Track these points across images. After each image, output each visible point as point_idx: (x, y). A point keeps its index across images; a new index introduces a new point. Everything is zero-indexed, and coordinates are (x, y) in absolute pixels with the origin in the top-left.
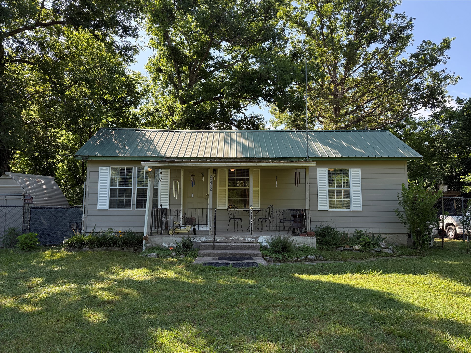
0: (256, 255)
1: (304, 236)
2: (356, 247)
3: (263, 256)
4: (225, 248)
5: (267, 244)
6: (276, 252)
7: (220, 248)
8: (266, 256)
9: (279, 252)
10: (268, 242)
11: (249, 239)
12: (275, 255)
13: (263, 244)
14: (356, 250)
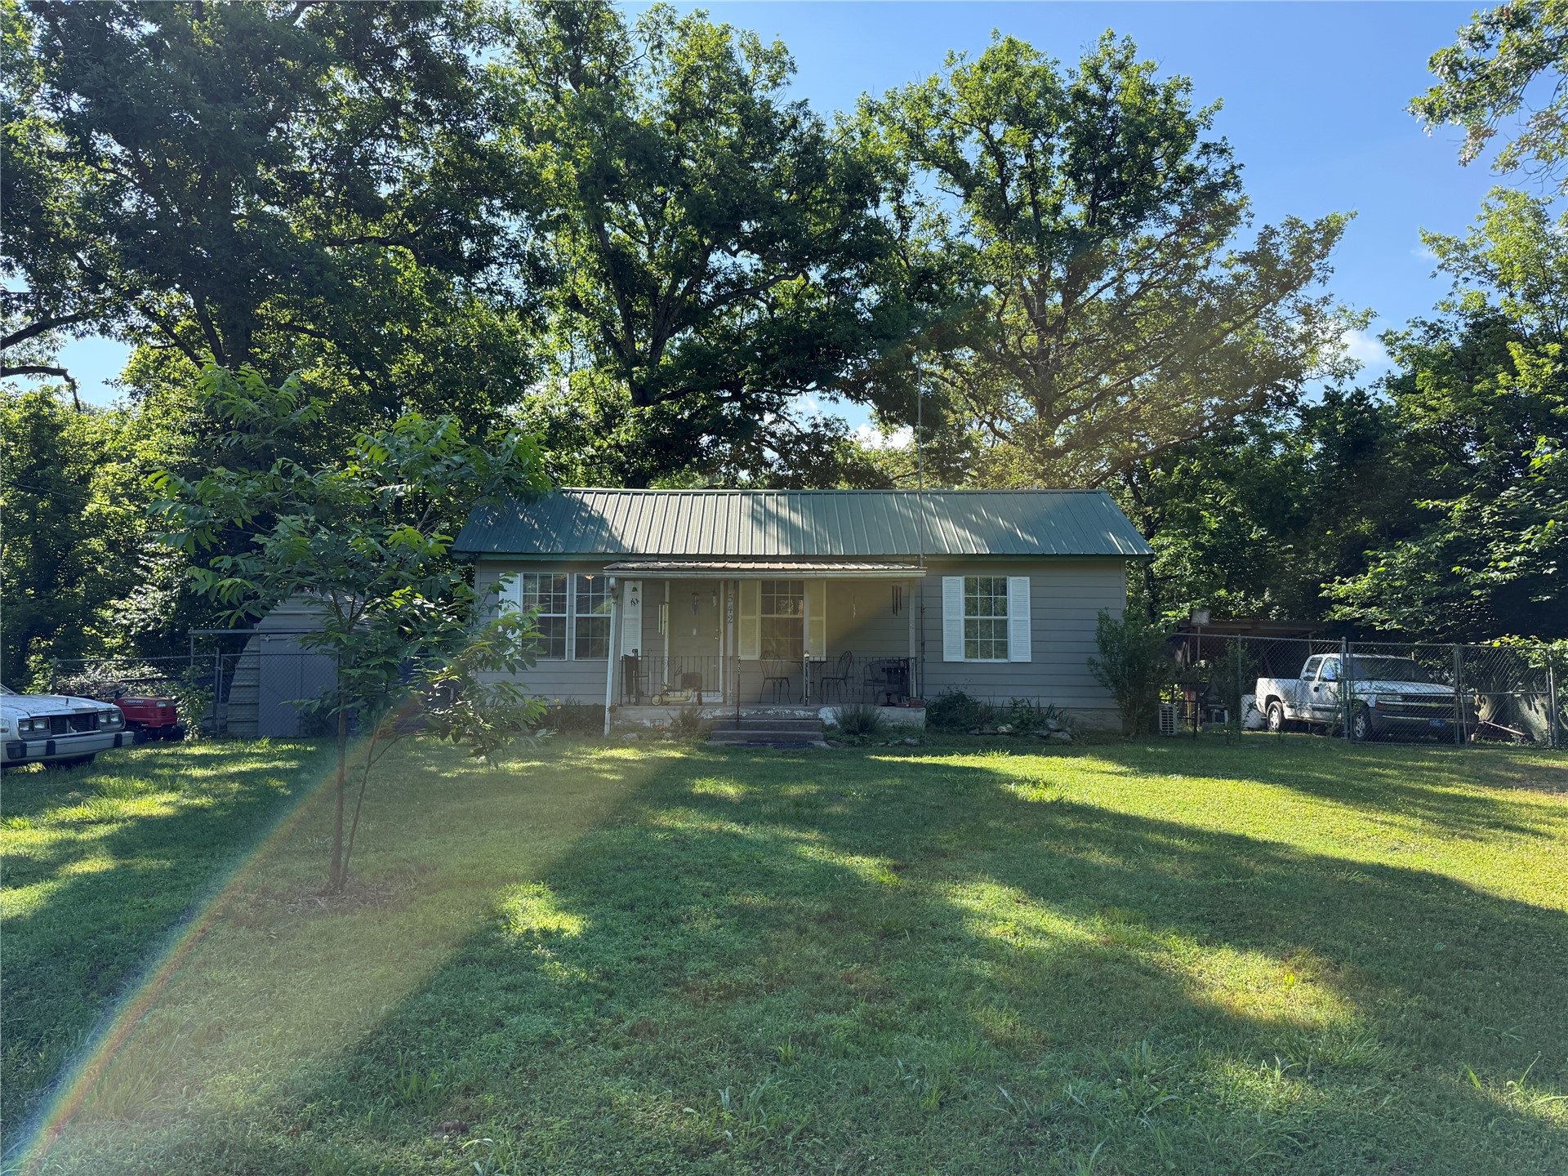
0: (814, 738)
1: (905, 706)
2: (1004, 729)
3: (826, 739)
4: (758, 727)
5: (834, 721)
6: (848, 732)
7: (748, 726)
8: (832, 738)
9: (855, 733)
10: (836, 718)
11: (802, 713)
12: (845, 738)
13: (828, 722)
14: (1003, 733)
